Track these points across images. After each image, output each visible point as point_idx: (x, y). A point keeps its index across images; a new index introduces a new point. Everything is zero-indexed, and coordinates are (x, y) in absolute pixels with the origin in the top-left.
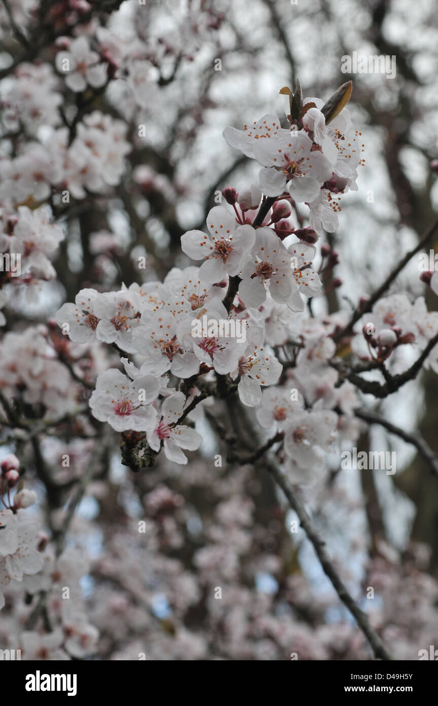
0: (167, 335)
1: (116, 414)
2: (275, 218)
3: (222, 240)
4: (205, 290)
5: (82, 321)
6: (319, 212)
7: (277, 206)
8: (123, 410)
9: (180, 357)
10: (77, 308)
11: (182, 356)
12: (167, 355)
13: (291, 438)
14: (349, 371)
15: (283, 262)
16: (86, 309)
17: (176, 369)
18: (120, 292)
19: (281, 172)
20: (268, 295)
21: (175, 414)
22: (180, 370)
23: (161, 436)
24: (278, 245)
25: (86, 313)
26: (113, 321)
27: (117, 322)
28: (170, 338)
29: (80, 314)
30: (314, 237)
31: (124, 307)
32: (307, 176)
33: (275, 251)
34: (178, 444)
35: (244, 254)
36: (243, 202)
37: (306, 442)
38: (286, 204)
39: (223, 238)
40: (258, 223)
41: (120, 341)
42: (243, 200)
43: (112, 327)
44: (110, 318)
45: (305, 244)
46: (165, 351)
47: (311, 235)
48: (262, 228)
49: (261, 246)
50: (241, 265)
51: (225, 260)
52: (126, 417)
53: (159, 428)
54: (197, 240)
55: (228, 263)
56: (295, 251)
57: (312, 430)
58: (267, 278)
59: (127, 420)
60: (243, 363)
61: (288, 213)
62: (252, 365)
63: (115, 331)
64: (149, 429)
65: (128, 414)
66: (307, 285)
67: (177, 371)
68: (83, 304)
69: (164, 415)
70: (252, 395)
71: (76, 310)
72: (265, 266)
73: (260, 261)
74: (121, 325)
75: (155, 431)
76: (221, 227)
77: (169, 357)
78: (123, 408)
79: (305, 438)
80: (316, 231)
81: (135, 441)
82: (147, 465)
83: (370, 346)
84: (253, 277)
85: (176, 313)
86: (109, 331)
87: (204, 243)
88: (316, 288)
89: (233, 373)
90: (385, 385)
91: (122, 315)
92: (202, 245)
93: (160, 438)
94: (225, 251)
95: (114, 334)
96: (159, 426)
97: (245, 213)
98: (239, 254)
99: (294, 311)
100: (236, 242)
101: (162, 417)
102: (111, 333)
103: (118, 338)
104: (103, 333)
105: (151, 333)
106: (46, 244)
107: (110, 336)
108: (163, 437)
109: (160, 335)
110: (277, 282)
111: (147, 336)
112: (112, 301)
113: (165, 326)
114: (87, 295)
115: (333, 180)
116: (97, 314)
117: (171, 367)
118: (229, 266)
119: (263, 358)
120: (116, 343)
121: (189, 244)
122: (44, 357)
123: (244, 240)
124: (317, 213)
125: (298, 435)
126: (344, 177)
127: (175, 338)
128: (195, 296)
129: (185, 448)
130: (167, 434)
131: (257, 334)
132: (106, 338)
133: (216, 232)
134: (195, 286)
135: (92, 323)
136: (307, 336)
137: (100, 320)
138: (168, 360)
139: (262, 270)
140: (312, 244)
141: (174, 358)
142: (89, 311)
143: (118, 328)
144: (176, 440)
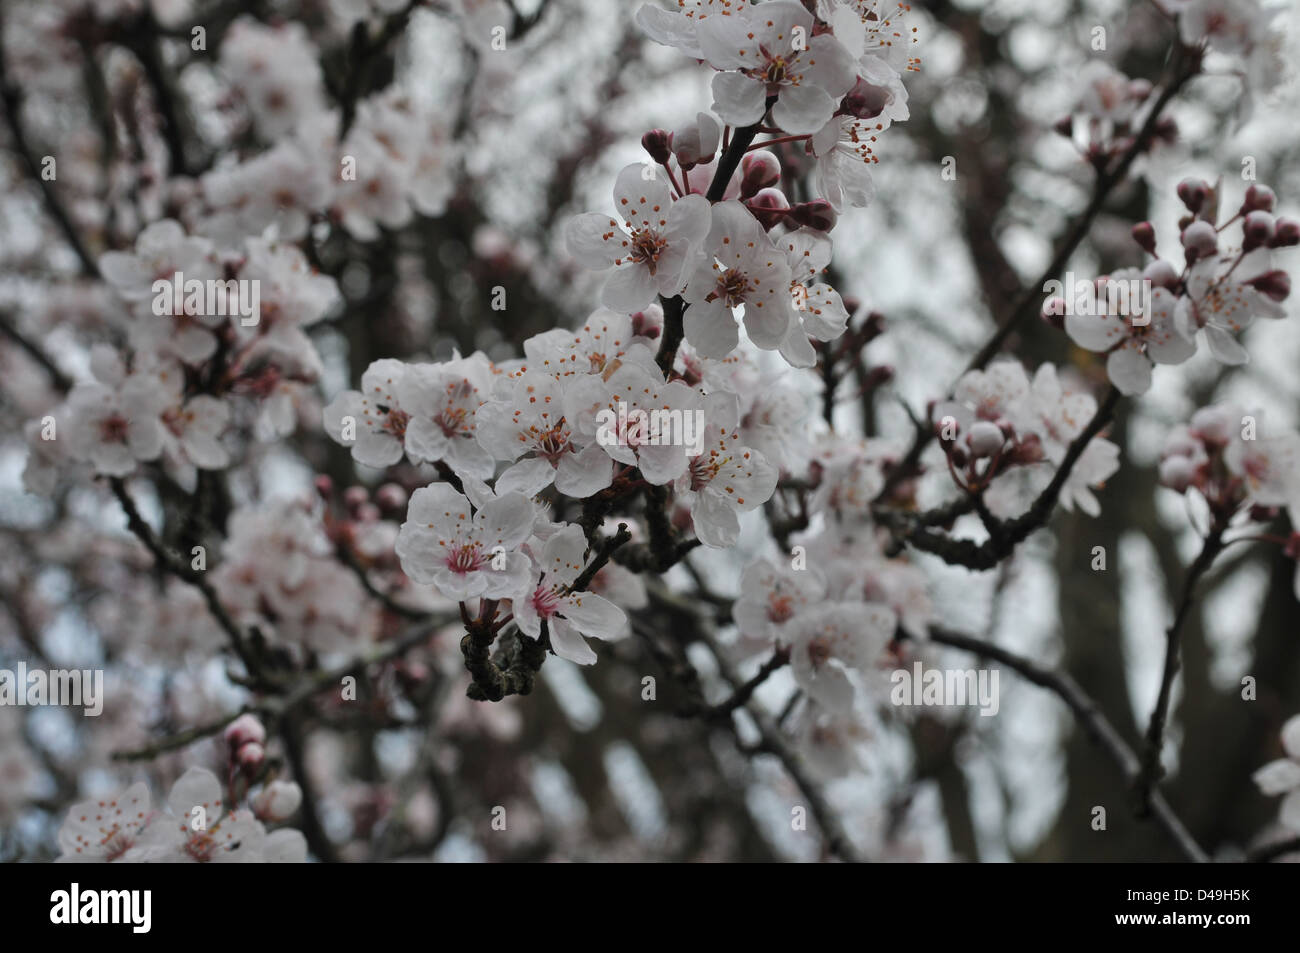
0: (545, 416)
1: (450, 569)
2: (750, 186)
3: (646, 227)
4: (617, 344)
5: (377, 427)
6: (836, 167)
7: (751, 164)
8: (463, 563)
9: (572, 460)
10: (364, 398)
11: (577, 456)
12: (548, 456)
13: (805, 655)
14: (912, 524)
15: (769, 265)
16: (383, 402)
17: (566, 482)
18: (449, 364)
19: (754, 81)
20: (742, 332)
21: (568, 566)
22: (575, 484)
23: (542, 611)
24: (758, 236)
25: (384, 409)
26: (438, 420)
27: (446, 421)
28: (552, 422)
29: (373, 413)
30: (829, 219)
31: (460, 390)
32: (807, 84)
33: (751, 245)
34: (577, 627)
35: (690, 251)
36: (683, 147)
37: (835, 663)
38: (770, 160)
39: (646, 223)
40: (716, 194)
41: (453, 457)
42: (682, 145)
43: (437, 432)
44: (432, 413)
45: (809, 233)
46: (544, 449)
47: (820, 214)
48: (723, 202)
49: (723, 237)
50: (683, 275)
51: (653, 268)
52: (470, 574)
53: (536, 594)
54: (596, 233)
55: (658, 272)
56: (791, 247)
57: (846, 637)
58: (737, 302)
59: (472, 579)
60: (699, 465)
61: (772, 176)
62: (716, 468)
63: (442, 438)
64: (517, 592)
65: (473, 568)
66: (818, 312)
67: (570, 485)
68: (378, 390)
69: (546, 571)
70: (721, 529)
71: (365, 403)
72: (733, 278)
73: (723, 268)
74: (455, 426)
75: (527, 600)
76: (643, 201)
77: (550, 461)
78: (463, 558)
79: (834, 655)
80: (832, 205)
81: (490, 629)
82: (517, 689)
83: (953, 463)
84: (710, 298)
85: (562, 376)
86: (432, 439)
87: (611, 235)
88: (837, 323)
89: (680, 481)
90: (986, 543)
91: (455, 407)
92: (605, 238)
93: (539, 615)
94: (652, 251)
95: (442, 445)
96: (535, 589)
97: (688, 172)
98: (680, 253)
99: (796, 367)
100: (675, 232)
101: (543, 575)
102: (435, 443)
103: (450, 451)
104: (420, 442)
105: (514, 413)
106: (303, 306)
107: (433, 447)
108: (547, 613)
109: (531, 419)
110: (759, 305)
111: (506, 422)
112: (434, 381)
113: (540, 399)
114: (384, 371)
115: (860, 94)
116: (405, 406)
117: (556, 478)
118: (662, 278)
119: (739, 456)
120: (446, 461)
121: (580, 240)
122: (307, 551)
123: (689, 227)
124: (830, 170)
125: (819, 648)
126: (879, 85)
127: (561, 422)
128: (598, 355)
129: (591, 634)
130: (554, 606)
131: (723, 407)
132: (424, 451)
133: (634, 213)
134: (597, 338)
135: (397, 427)
136: (826, 462)
137: (411, 417)
138: (549, 466)
139: (729, 286)
140: (825, 233)
141: (561, 461)
142: (390, 404)
143: (449, 432)
144: (571, 619)
